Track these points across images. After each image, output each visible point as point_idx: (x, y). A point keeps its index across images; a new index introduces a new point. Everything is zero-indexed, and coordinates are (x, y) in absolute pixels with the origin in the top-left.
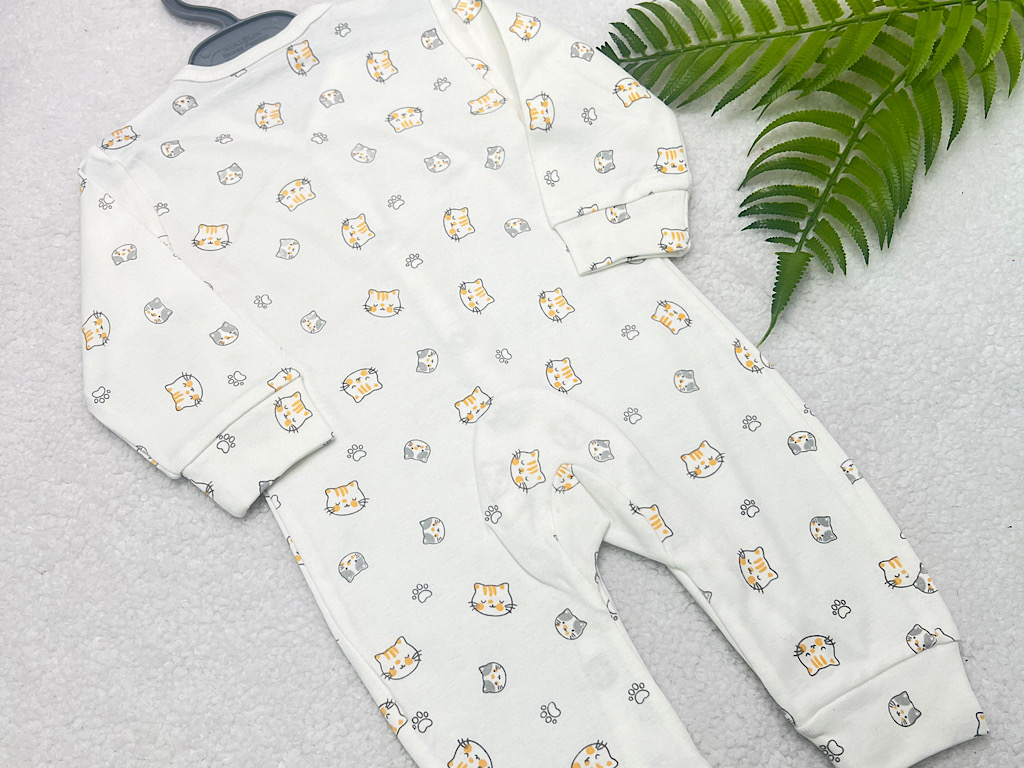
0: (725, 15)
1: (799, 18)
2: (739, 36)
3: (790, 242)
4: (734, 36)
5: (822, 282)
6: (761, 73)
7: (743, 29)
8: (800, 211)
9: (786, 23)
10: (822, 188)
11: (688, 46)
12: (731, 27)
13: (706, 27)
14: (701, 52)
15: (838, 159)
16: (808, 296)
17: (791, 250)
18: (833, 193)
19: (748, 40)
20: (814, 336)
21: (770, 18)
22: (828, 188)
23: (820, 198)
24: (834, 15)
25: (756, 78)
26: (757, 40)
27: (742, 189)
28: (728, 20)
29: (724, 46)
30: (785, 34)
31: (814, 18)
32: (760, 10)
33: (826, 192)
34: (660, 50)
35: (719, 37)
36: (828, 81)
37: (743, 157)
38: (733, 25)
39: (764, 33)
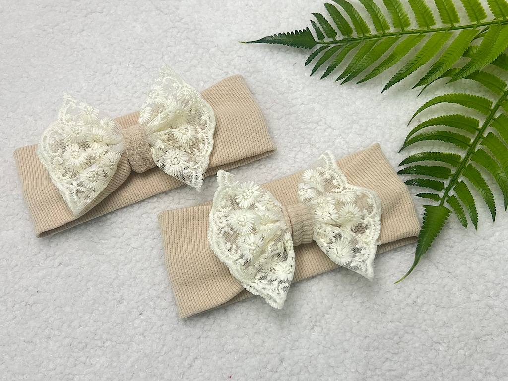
0: (397, 13)
1: (452, 19)
2: (407, 29)
3: (435, 197)
4: (403, 29)
5: (458, 231)
6: (421, 61)
7: (409, 25)
8: (445, 173)
9: (443, 22)
10: (462, 154)
11: (367, 35)
12: (402, 22)
13: (382, 21)
14: (376, 41)
15: (477, 133)
16: (447, 242)
17: (436, 204)
18: (471, 160)
19: (413, 33)
20: (449, 275)
21: (431, 18)
22: (468, 155)
23: (461, 163)
24: (479, 18)
25: (417, 65)
26: (420, 34)
27: (401, 152)
28: (399, 17)
29: (395, 36)
30: (441, 30)
31: (464, 20)
32: (423, 11)
33: (466, 159)
34: (347, 37)
35: (392, 30)
36: (471, 71)
37: (404, 126)
38: (403, 21)
39: (425, 28)
